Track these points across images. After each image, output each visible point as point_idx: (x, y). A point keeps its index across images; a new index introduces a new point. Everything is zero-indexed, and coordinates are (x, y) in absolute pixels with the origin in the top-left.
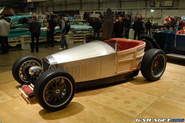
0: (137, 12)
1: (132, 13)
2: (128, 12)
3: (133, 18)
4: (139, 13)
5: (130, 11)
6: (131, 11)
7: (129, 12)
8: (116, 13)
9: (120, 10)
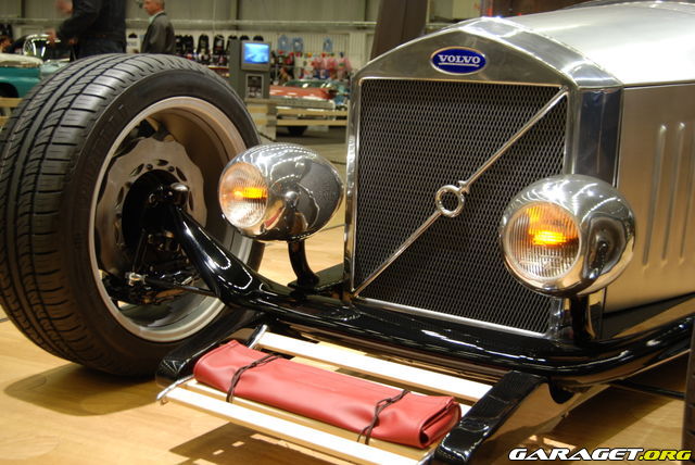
0: (328, 41)
1: (302, 45)
2: (279, 42)
3: (302, 70)
4: (337, 48)
5: (291, 37)
6: (296, 36)
7: (284, 38)
8: (219, 44)
9: (237, 28)
